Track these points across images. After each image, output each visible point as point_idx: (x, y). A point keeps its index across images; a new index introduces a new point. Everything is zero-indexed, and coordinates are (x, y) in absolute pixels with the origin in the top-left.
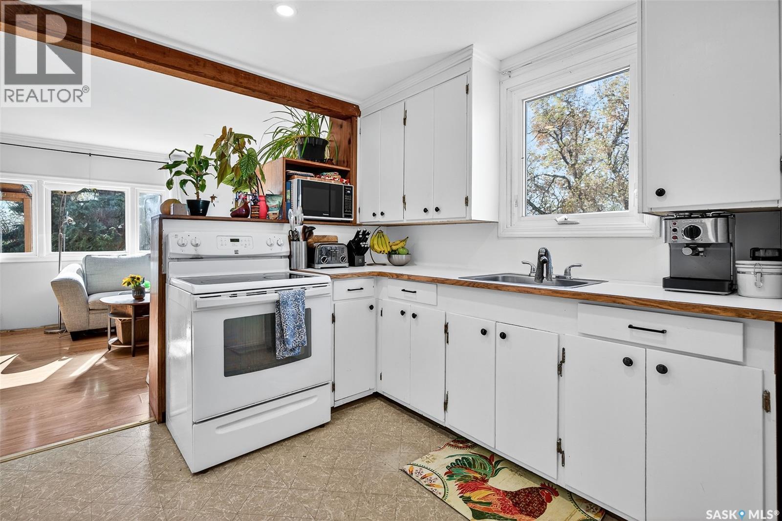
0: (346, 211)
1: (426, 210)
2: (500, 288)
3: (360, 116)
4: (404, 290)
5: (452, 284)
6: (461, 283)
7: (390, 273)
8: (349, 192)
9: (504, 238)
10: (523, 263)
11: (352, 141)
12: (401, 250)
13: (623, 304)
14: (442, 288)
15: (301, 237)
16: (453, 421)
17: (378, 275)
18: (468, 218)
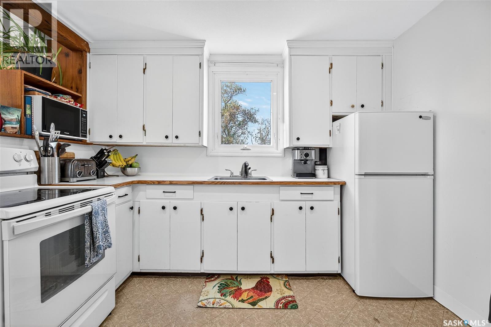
0: (83, 131)
1: (167, 137)
2: (242, 183)
3: (89, 52)
4: (164, 192)
5: (209, 184)
6: (215, 183)
7: (151, 181)
8: (84, 115)
9: (211, 156)
10: (226, 170)
11: (82, 72)
12: (135, 164)
13: (300, 184)
14: (197, 187)
15: (55, 154)
16: (208, 267)
17: (138, 183)
18: (200, 144)
